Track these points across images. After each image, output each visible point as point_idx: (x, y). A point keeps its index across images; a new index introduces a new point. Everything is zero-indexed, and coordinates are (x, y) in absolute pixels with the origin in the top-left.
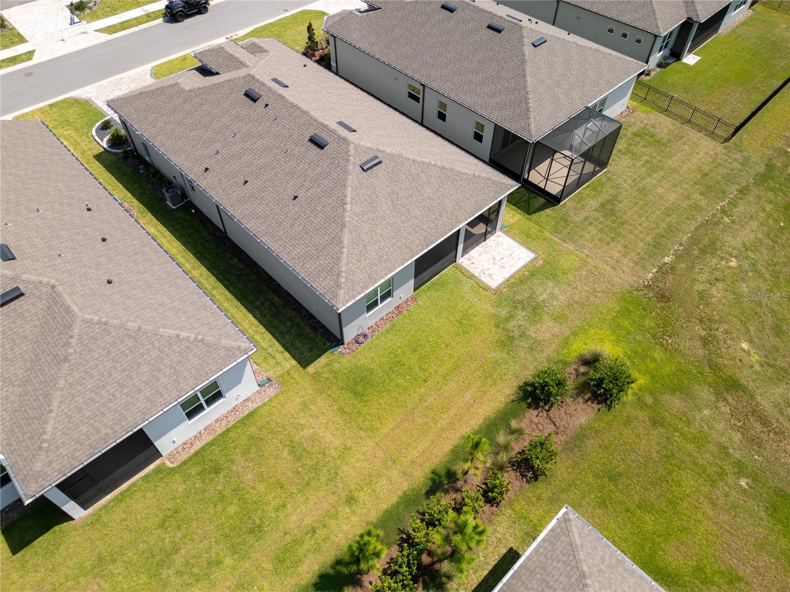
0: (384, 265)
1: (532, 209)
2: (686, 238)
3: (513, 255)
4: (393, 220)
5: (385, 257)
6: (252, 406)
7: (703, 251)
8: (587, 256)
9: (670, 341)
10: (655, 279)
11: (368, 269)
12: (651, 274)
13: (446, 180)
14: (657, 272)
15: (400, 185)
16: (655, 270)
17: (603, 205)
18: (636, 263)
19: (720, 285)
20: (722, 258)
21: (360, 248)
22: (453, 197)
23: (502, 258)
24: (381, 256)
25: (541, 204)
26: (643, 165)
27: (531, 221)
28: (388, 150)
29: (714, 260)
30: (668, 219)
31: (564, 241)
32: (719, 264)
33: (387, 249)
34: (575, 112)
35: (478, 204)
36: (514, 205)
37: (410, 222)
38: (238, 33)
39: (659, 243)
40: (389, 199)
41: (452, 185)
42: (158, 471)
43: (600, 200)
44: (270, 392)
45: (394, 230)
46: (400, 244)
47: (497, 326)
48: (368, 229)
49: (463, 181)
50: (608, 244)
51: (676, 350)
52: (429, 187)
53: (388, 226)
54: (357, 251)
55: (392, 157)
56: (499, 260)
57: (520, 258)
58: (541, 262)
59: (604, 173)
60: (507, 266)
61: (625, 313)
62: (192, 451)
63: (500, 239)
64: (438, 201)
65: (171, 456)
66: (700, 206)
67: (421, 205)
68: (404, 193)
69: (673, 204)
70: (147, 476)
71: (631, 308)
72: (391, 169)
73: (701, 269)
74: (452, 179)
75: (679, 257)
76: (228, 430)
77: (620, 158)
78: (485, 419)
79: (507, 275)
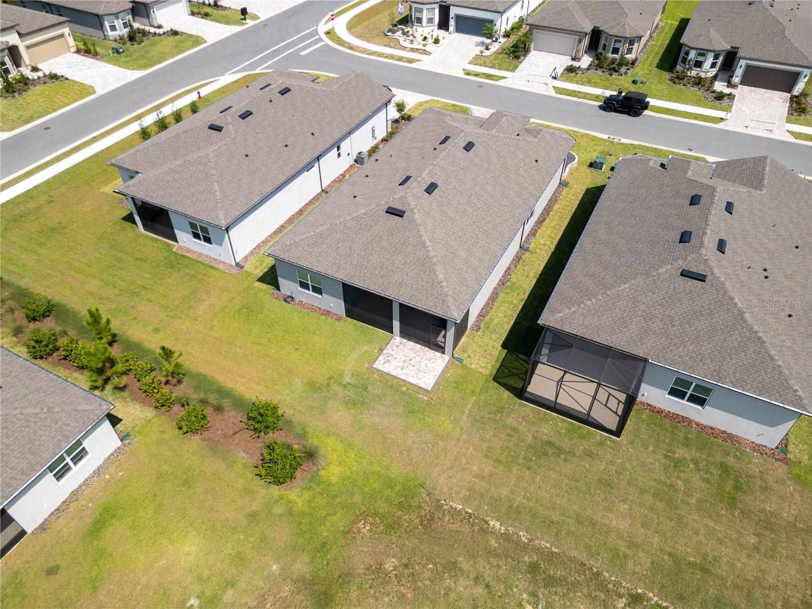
0: (314, 261)
1: (504, 381)
2: (548, 545)
3: (421, 373)
4: (356, 249)
5: (321, 259)
6: (221, 267)
7: (533, 568)
8: (459, 439)
9: (364, 530)
10: (454, 512)
11: (305, 253)
12: (461, 507)
13: (419, 265)
14: (467, 513)
15: (390, 238)
16: (470, 511)
17: (550, 443)
18: (471, 489)
19: (479, 591)
20: (534, 595)
21: (319, 241)
22: (406, 278)
23: (414, 366)
24: (320, 256)
25: (514, 386)
26: (658, 481)
27: (486, 382)
28: (417, 216)
29: (523, 584)
30: (571, 522)
31: (469, 416)
32: (520, 590)
33: (329, 256)
35: (413, 298)
36: (501, 365)
37: (361, 260)
39: (518, 512)
40: (373, 238)
41: (417, 271)
42: (169, 245)
43: (554, 440)
44: (234, 271)
45: (348, 253)
46: (338, 262)
47: (331, 378)
48: (337, 238)
49: (428, 277)
50: (487, 457)
51: (354, 537)
52: (403, 257)
53: (348, 248)
54: (316, 240)
55: (413, 221)
56: (410, 364)
57: (420, 379)
58: (426, 398)
59: (608, 437)
60: (404, 371)
61: (389, 483)
62: (184, 254)
63: (439, 360)
64: (395, 269)
65: (181, 248)
66: (626, 564)
67: (382, 260)
68: (386, 244)
69: (603, 524)
70: (166, 243)
71: (398, 488)
72: (401, 225)
73: (499, 566)
74: (424, 268)
75: (506, 537)
76: (200, 262)
77: (654, 452)
78: (233, 388)
79: (393, 373)
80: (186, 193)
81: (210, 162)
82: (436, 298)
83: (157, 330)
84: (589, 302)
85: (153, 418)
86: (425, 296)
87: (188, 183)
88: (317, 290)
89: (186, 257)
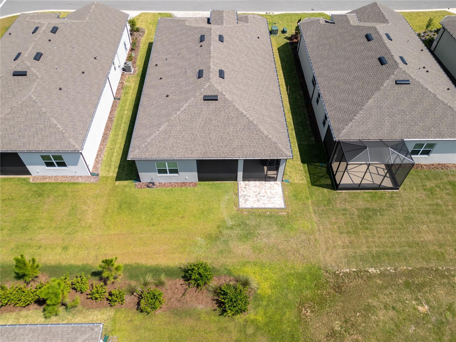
0: (171, 152)
1: (318, 183)
2: (405, 268)
3: (272, 199)
4: (196, 133)
5: (175, 148)
6: (80, 180)
7: (407, 285)
8: (319, 230)
9: (308, 314)
10: (347, 275)
11: (161, 148)
12: (348, 270)
13: (247, 129)
14: (354, 272)
15: (217, 118)
16: (355, 270)
17: (367, 209)
18: (346, 256)
19: (391, 313)
20: (417, 299)
21: (166, 136)
22: (243, 141)
23: (264, 196)
24: (173, 147)
25: (326, 183)
26: (430, 205)
27: (309, 188)
28: (227, 96)
29: (409, 296)
30: (406, 248)
31: (315, 213)
32: (409, 300)
33: (180, 145)
34: (388, 138)
35: (254, 153)
36: (310, 174)
37: (205, 139)
38: (274, 12)
39: (379, 257)
40: (204, 121)
41: (248, 134)
42: (24, 179)
43: (368, 206)
44: (93, 180)
45: (193, 138)
46: (189, 146)
47: (219, 227)
48: (178, 129)
49: (257, 136)
50: (341, 233)
51: (306, 321)
52: (233, 127)
53: (191, 134)
54: (164, 136)
55: (226, 100)
56: (261, 196)
57: (273, 203)
58: (285, 214)
59: (393, 192)
60: (261, 202)
61: (301, 277)
62: (42, 181)
63: (276, 186)
64: (232, 138)
65: (34, 178)
66: (444, 257)
67: (220, 134)
68: (216, 122)
69: (422, 242)
70: (21, 178)
71: (308, 277)
72: (220, 106)
73: (391, 294)
74: (251, 131)
75: (382, 275)
76: (61, 183)
77: (418, 190)
78: (157, 265)
79: (255, 206)
80: (30, 134)
81: (36, 103)
82: (270, 147)
83: (65, 248)
84: (356, 117)
85: (115, 315)
86: (262, 149)
87: (26, 126)
88: (175, 171)
89: (46, 183)
